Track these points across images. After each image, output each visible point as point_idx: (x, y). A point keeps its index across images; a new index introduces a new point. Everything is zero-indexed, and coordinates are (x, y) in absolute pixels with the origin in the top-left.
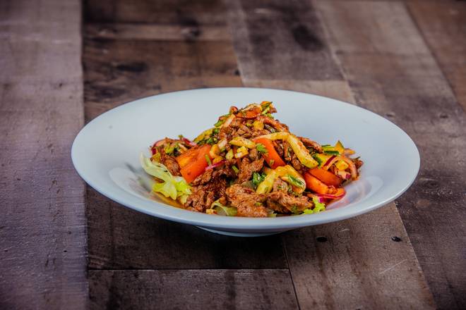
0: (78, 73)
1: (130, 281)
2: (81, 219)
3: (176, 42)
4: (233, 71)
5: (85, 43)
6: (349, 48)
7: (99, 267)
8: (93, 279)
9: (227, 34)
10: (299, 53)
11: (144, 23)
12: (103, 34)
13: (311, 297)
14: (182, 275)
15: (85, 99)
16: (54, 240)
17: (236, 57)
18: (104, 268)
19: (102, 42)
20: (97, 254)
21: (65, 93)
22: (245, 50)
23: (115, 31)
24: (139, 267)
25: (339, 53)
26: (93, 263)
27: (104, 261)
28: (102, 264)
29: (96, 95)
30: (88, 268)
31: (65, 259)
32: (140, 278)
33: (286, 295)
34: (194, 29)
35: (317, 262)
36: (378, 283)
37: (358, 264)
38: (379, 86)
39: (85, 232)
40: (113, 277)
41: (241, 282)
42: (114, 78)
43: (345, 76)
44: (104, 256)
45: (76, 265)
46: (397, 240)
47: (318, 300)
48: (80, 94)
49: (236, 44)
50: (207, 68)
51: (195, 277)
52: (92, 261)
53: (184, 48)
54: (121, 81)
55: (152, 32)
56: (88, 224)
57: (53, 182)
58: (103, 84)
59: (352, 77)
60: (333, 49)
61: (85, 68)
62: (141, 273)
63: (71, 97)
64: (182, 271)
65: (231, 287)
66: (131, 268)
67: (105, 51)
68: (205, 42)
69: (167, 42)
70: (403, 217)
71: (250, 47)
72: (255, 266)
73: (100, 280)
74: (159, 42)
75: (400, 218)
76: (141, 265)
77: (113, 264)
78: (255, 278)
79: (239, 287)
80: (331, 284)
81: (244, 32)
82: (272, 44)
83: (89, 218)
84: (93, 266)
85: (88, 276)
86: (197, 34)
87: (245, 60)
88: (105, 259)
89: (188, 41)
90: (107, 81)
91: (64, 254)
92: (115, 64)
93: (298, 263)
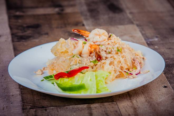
0: (8, 31)
1: (43, 112)
2: (17, 90)
3: (53, 14)
4: (81, 25)
5: (10, 18)
6: (135, 11)
7: (28, 108)
8: (26, 113)
9: (77, 9)
10: (111, 15)
11: (37, 7)
12: (18, 13)
13: (127, 112)
14: (67, 108)
15: (13, 41)
16: (6, 99)
17: (82, 19)
18: (30, 108)
19: (17, 17)
20: (27, 103)
21: (3, 39)
22: (86, 15)
23: (23, 12)
24: (47, 106)
25: (131, 13)
26: (25, 107)
27: (30, 106)
28: (30, 107)
29: (18, 39)
30: (23, 109)
31: (12, 106)
32: (48, 111)
33: (115, 113)
34: (61, 8)
35: (128, 98)
36: (158, 105)
37: (148, 98)
38: (151, 25)
39: (20, 95)
40: (35, 111)
41: (95, 109)
42: (25, 31)
43: (135, 22)
44: (30, 104)
45: (18, 108)
46: (165, 87)
47: (131, 114)
48: (10, 39)
49: (82, 13)
50: (69, 24)
51: (73, 108)
52: (24, 106)
53: (57, 17)
54: (29, 32)
55: (41, 11)
56: (21, 91)
57: (2, 76)
58: (20, 34)
59: (138, 23)
60: (128, 12)
61: (11, 28)
62: (48, 109)
63: (6, 41)
64: (67, 107)
65: (90, 111)
66: (43, 107)
67: (20, 21)
68: (66, 14)
69: (49, 15)
70: (167, 78)
71: (88, 14)
72: (100, 102)
73: (29, 113)
74: (45, 15)
75: (166, 78)
76: (48, 106)
77: (34, 106)
78: (101, 107)
79: (94, 111)
80: (136, 107)
81: (85, 8)
82: (98, 12)
83: (21, 89)
84: (25, 108)
85: (23, 112)
86: (62, 10)
87: (86, 19)
88: (31, 105)
89: (59, 14)
90: (22, 33)
91: (11, 104)
92: (25, 26)
93: (120, 99)
